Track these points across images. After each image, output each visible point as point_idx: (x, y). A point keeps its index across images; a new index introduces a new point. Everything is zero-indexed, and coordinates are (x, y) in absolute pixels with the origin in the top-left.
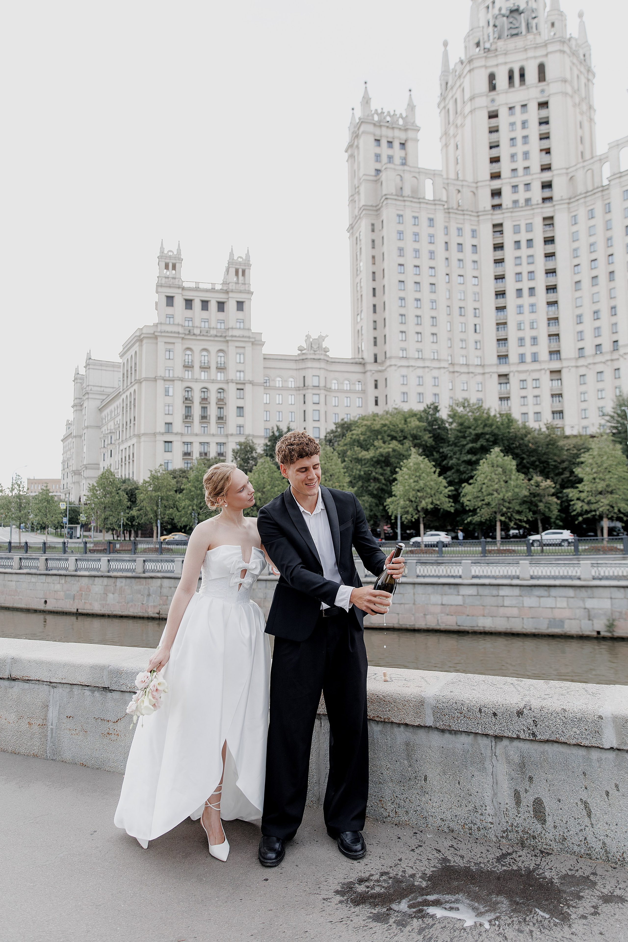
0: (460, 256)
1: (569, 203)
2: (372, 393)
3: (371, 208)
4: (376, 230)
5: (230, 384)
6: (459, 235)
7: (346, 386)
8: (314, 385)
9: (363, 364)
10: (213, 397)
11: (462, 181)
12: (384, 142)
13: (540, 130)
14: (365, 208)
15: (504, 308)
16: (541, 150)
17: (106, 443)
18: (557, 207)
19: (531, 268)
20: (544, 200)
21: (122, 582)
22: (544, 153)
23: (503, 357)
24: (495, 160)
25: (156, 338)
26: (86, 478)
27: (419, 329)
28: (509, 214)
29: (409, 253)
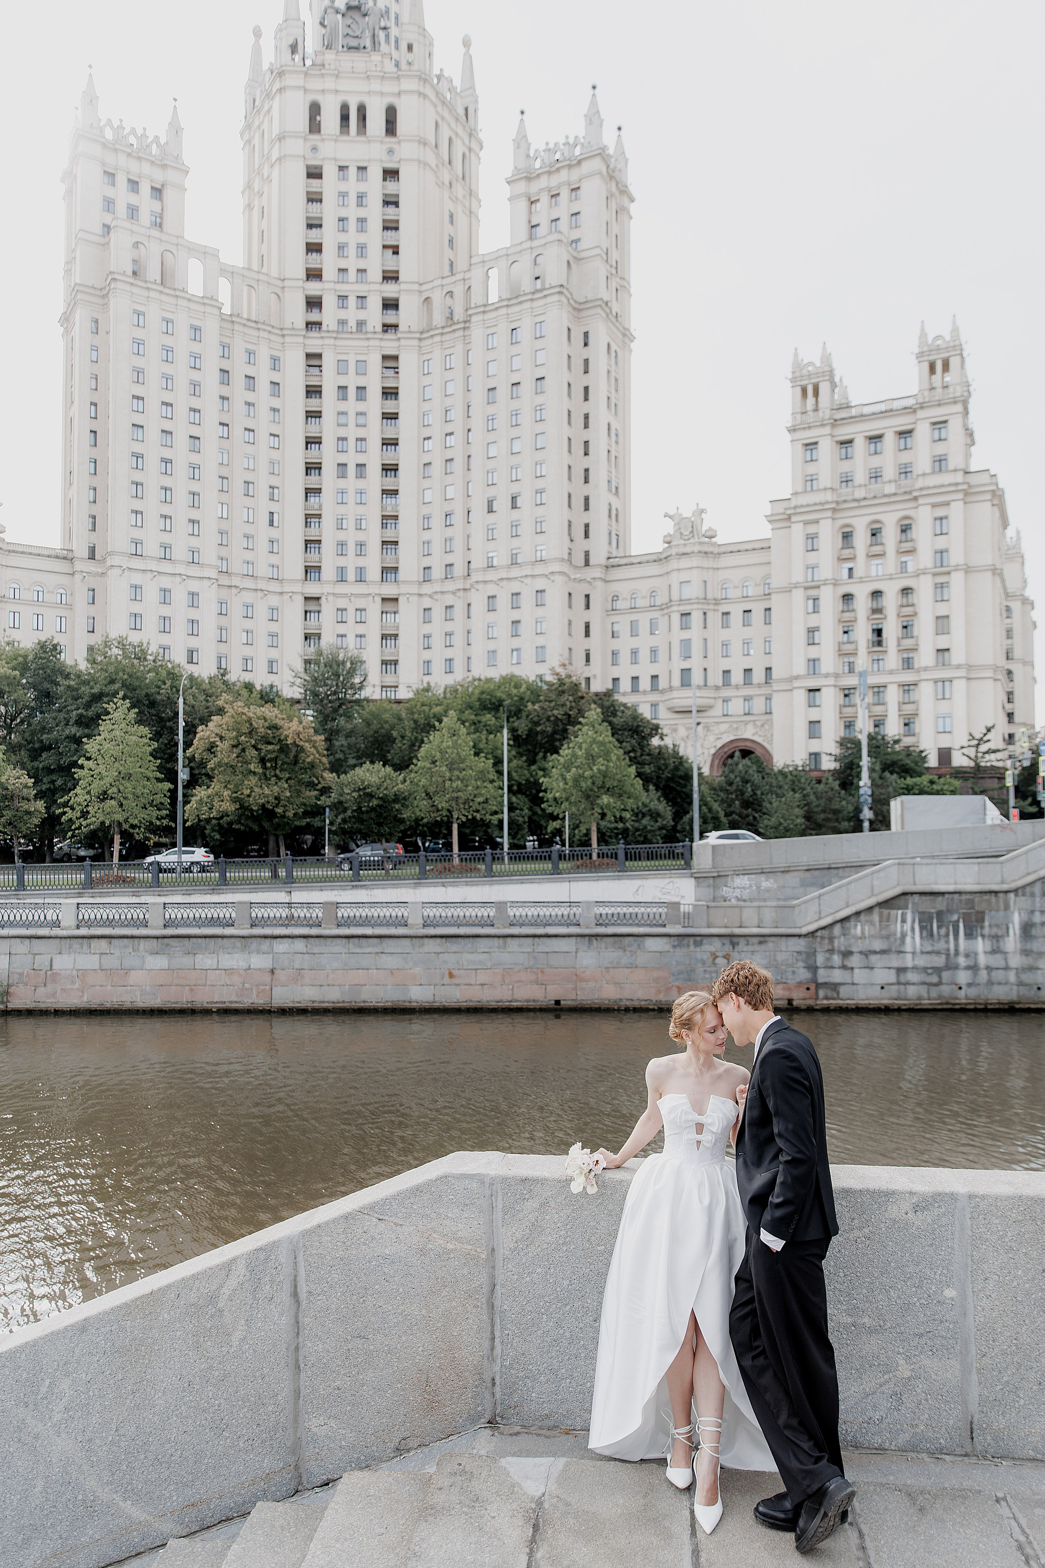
0: (250, 397)
1: (420, 339)
2: (84, 609)
3: (92, 291)
4: (99, 331)
6: (248, 363)
7: (40, 594)
9: (68, 559)
12: (121, 180)
13: (383, 214)
14: (82, 288)
15: (317, 491)
16: (385, 247)
18: (403, 342)
19: (361, 433)
20: (384, 327)
22: (390, 251)
23: (311, 571)
24: (314, 248)
27: (166, 509)
28: (332, 341)
29: (154, 379)
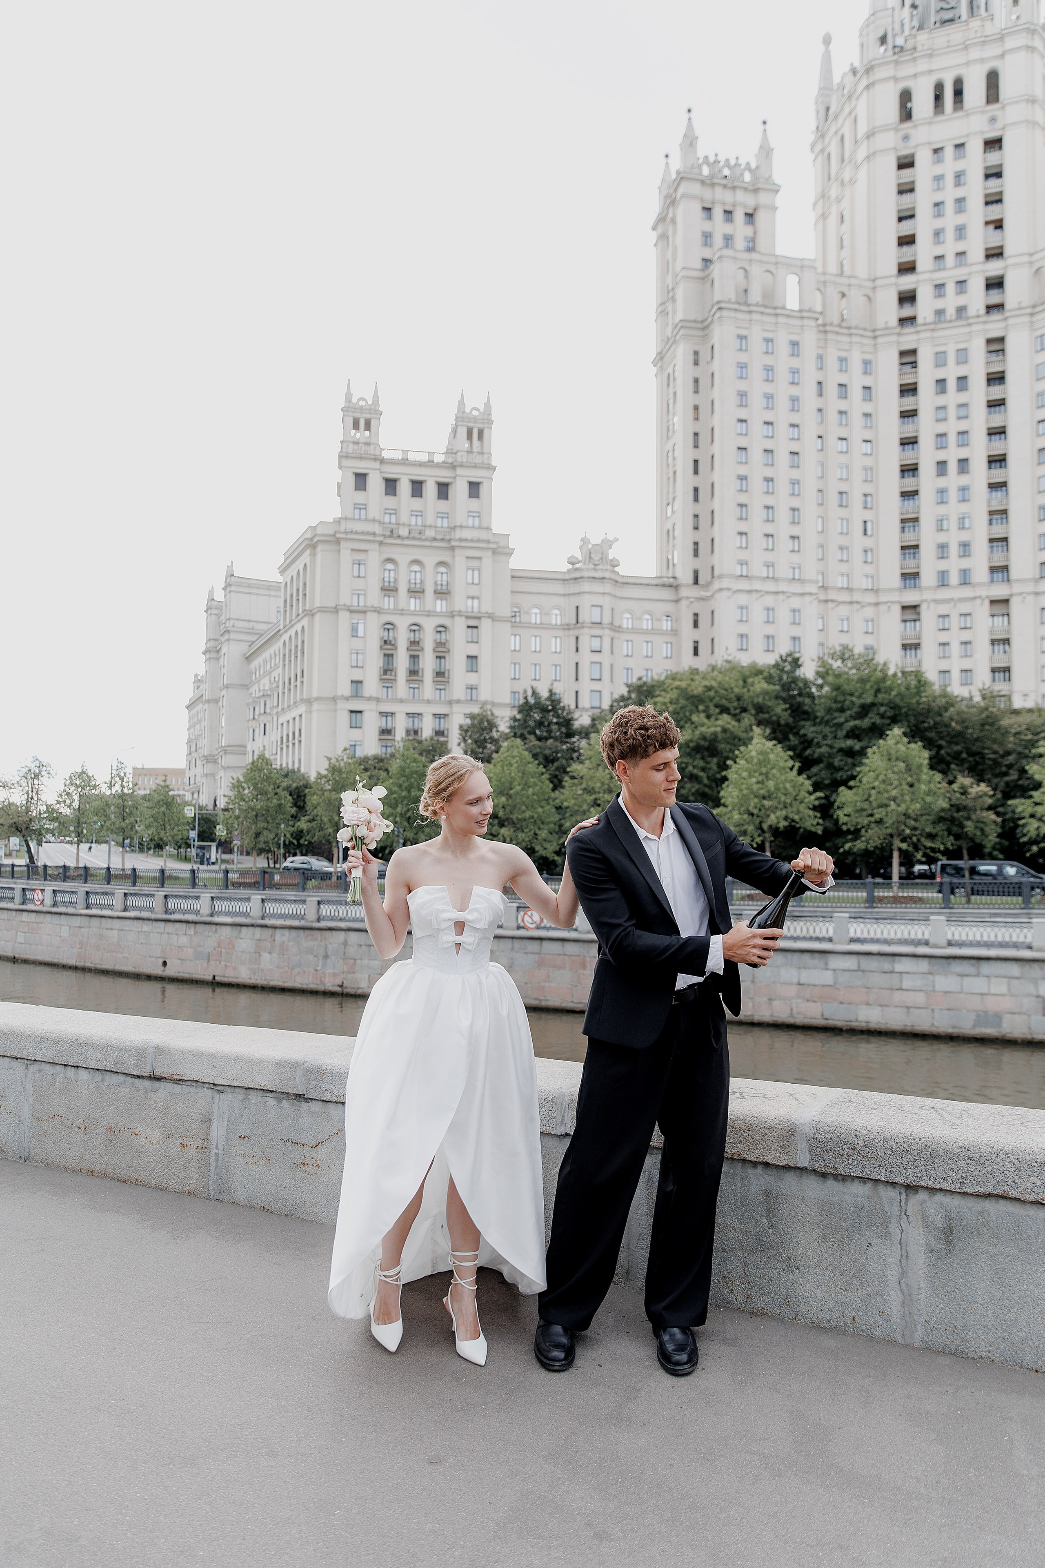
0: (843, 405)
2: (688, 634)
3: (694, 325)
4: (701, 362)
5: (456, 618)
6: (841, 370)
7: (646, 624)
8: (594, 620)
9: (675, 587)
10: (428, 640)
11: (850, 277)
12: (718, 213)
13: (985, 189)
14: (684, 324)
15: (915, 493)
16: (987, 223)
17: (257, 712)
18: (1011, 321)
19: (963, 426)
20: (990, 308)
21: (283, 935)
22: (992, 227)
23: (910, 577)
24: (907, 241)
25: (338, 542)
26: (224, 768)
27: (769, 528)
28: (928, 334)
29: (757, 401)
